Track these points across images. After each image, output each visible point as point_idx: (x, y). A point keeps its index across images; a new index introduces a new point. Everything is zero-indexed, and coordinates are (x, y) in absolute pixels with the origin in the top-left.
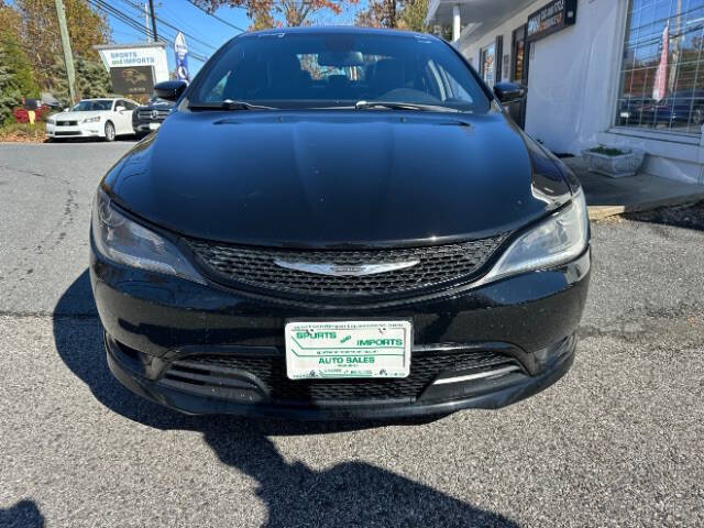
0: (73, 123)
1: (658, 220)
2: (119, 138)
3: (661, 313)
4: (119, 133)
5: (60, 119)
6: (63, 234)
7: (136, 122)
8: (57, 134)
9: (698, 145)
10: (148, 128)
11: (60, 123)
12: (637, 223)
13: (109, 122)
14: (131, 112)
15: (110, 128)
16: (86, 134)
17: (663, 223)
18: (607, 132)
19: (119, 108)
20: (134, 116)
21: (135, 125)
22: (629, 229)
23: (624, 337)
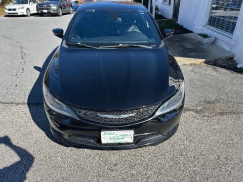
0: (15, 10)
1: (215, 65)
2: (32, 15)
3: (209, 102)
4: (32, 13)
5: (10, 8)
6: (23, 69)
7: (38, 9)
8: (9, 14)
9: (231, 38)
10: (42, 12)
11: (10, 10)
12: (209, 65)
13: (28, 9)
14: (36, 4)
15: (28, 11)
16: (20, 14)
17: (216, 66)
18: (204, 26)
19: (31, 3)
20: (37, 7)
21: (37, 10)
22: (205, 68)
23: (197, 112)
